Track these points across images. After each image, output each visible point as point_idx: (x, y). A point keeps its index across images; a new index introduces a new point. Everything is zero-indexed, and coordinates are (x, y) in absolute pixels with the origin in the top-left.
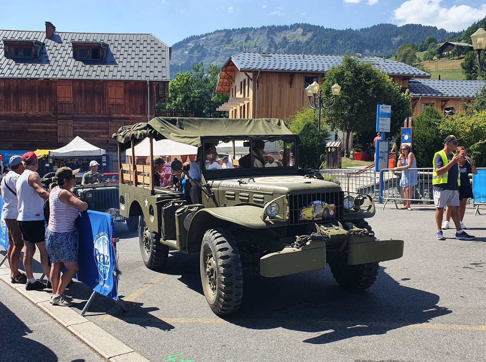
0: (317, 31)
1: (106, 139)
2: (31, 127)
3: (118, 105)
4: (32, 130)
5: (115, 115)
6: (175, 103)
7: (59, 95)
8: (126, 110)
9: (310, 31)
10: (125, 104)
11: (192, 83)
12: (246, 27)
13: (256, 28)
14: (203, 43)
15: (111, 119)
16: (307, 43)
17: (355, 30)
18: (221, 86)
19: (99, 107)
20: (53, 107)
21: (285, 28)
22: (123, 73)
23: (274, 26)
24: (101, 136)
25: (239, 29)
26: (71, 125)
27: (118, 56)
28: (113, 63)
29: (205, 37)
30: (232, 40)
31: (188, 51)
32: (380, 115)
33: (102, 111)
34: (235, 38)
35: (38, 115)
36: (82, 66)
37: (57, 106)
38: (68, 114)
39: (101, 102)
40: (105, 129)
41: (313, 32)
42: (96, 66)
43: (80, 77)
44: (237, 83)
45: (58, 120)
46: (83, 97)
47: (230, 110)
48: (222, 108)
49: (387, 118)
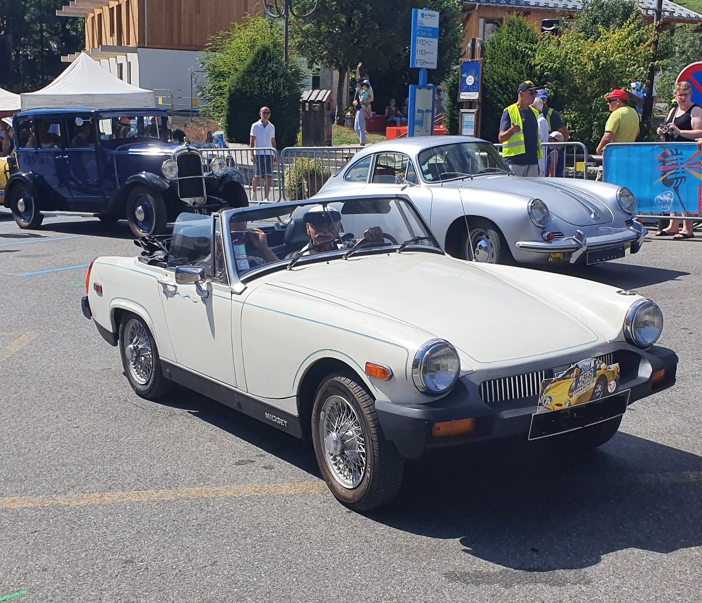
32: (419, 31)
47: (89, 15)
48: (68, 10)
49: (431, 40)
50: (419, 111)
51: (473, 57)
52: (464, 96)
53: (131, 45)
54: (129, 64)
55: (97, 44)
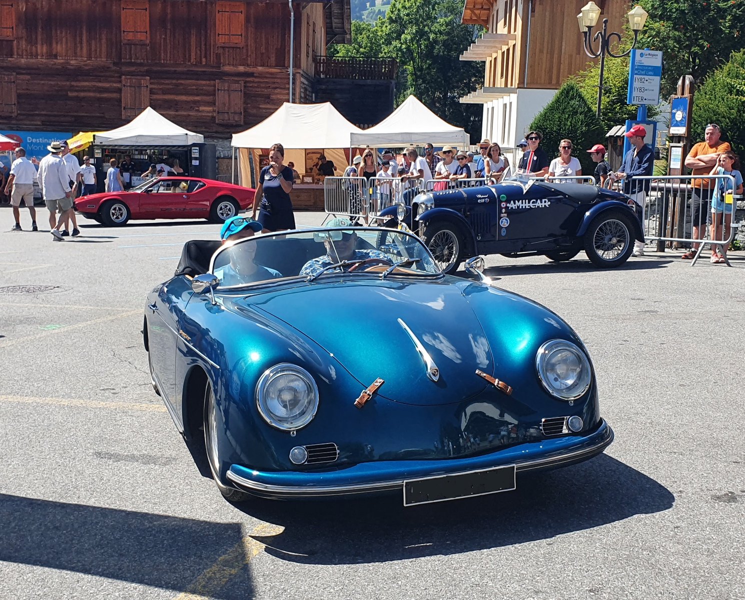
1: (210, 114)
2: (72, 89)
3: (233, 48)
4: (75, 94)
5: (227, 68)
7: (124, 28)
8: (249, 58)
10: (247, 46)
15: (221, 75)
18: (472, 12)
19: (198, 52)
20: (114, 50)
24: (201, 108)
26: (147, 86)
32: (637, 69)
33: (204, 60)
35: (86, 65)
37: (121, 49)
38: (141, 65)
39: (203, 43)
40: (207, 94)
44: (500, 5)
45: (123, 77)
46: (168, 32)
47: (488, 58)
48: (469, 55)
49: (650, 77)
51: (683, 94)
52: (675, 131)
53: (513, 87)
54: (511, 103)
55: (491, 86)
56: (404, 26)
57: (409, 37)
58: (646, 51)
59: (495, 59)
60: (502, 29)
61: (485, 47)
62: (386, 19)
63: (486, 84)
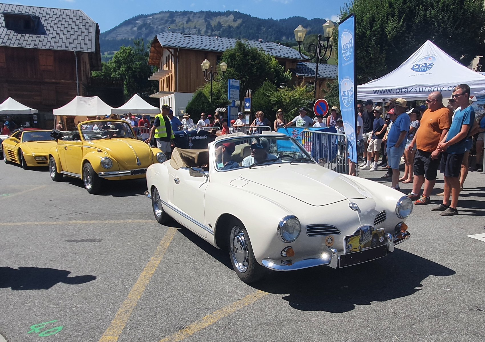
0: (245, 18)
3: (49, 71)
5: (46, 80)
6: (119, 72)
8: (57, 76)
9: (239, 18)
10: (55, 70)
11: (134, 55)
12: (186, 10)
13: (195, 12)
14: (150, 22)
15: (44, 83)
16: (238, 28)
17: (275, 20)
18: (152, 59)
19: (32, 72)
21: (219, 14)
22: (52, 43)
23: (210, 12)
24: (35, 98)
25: (181, 11)
27: (48, 28)
28: (44, 33)
29: (151, 16)
30: (175, 21)
31: (137, 28)
32: (231, 87)
33: (34, 76)
34: (178, 19)
36: (14, 35)
38: (3, 77)
39: (34, 69)
40: (38, 91)
41: (242, 20)
42: (27, 35)
43: (11, 45)
44: (164, 58)
46: (16, 62)
47: (160, 79)
48: (152, 78)
49: (236, 90)
50: (232, 115)
51: (248, 96)
52: (246, 110)
53: (172, 91)
54: (172, 98)
55: (163, 91)
56: (121, 64)
57: (124, 69)
58: (234, 80)
59: (164, 80)
60: (165, 68)
61: (159, 75)
62: (113, 61)
63: (160, 90)
